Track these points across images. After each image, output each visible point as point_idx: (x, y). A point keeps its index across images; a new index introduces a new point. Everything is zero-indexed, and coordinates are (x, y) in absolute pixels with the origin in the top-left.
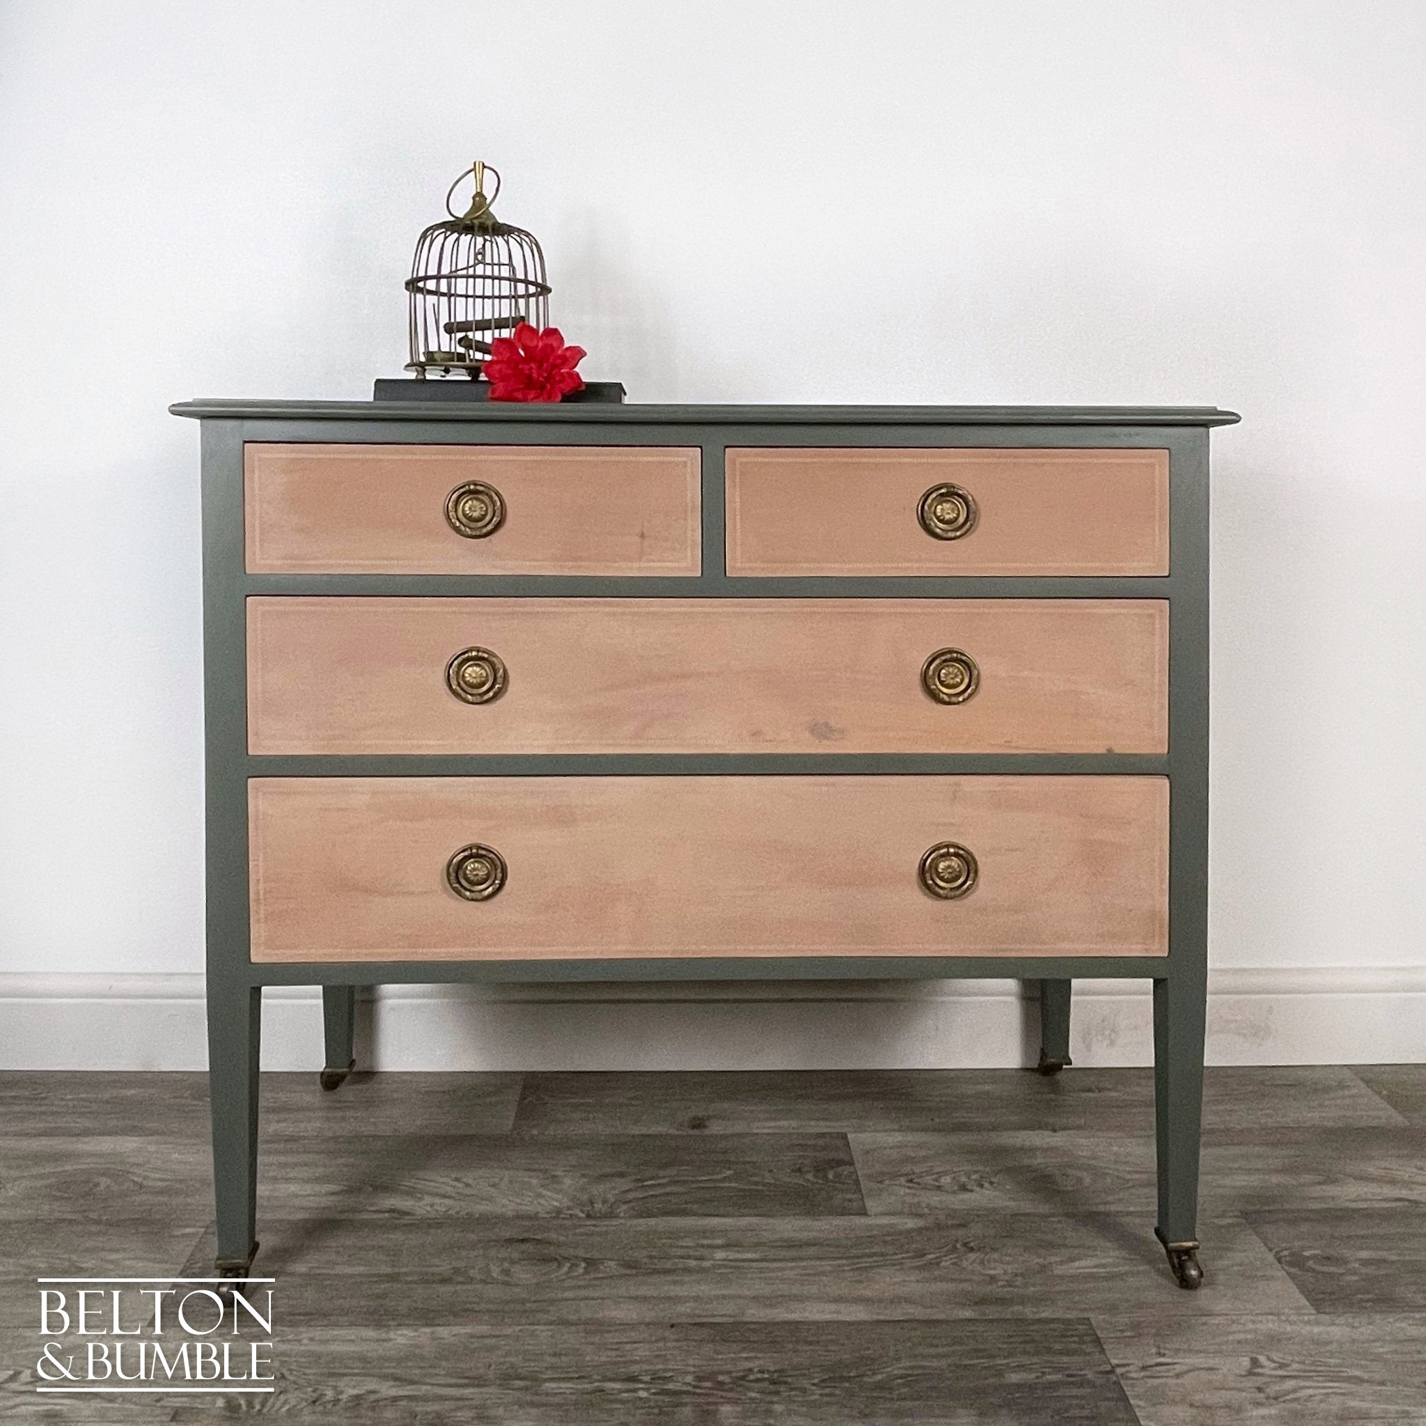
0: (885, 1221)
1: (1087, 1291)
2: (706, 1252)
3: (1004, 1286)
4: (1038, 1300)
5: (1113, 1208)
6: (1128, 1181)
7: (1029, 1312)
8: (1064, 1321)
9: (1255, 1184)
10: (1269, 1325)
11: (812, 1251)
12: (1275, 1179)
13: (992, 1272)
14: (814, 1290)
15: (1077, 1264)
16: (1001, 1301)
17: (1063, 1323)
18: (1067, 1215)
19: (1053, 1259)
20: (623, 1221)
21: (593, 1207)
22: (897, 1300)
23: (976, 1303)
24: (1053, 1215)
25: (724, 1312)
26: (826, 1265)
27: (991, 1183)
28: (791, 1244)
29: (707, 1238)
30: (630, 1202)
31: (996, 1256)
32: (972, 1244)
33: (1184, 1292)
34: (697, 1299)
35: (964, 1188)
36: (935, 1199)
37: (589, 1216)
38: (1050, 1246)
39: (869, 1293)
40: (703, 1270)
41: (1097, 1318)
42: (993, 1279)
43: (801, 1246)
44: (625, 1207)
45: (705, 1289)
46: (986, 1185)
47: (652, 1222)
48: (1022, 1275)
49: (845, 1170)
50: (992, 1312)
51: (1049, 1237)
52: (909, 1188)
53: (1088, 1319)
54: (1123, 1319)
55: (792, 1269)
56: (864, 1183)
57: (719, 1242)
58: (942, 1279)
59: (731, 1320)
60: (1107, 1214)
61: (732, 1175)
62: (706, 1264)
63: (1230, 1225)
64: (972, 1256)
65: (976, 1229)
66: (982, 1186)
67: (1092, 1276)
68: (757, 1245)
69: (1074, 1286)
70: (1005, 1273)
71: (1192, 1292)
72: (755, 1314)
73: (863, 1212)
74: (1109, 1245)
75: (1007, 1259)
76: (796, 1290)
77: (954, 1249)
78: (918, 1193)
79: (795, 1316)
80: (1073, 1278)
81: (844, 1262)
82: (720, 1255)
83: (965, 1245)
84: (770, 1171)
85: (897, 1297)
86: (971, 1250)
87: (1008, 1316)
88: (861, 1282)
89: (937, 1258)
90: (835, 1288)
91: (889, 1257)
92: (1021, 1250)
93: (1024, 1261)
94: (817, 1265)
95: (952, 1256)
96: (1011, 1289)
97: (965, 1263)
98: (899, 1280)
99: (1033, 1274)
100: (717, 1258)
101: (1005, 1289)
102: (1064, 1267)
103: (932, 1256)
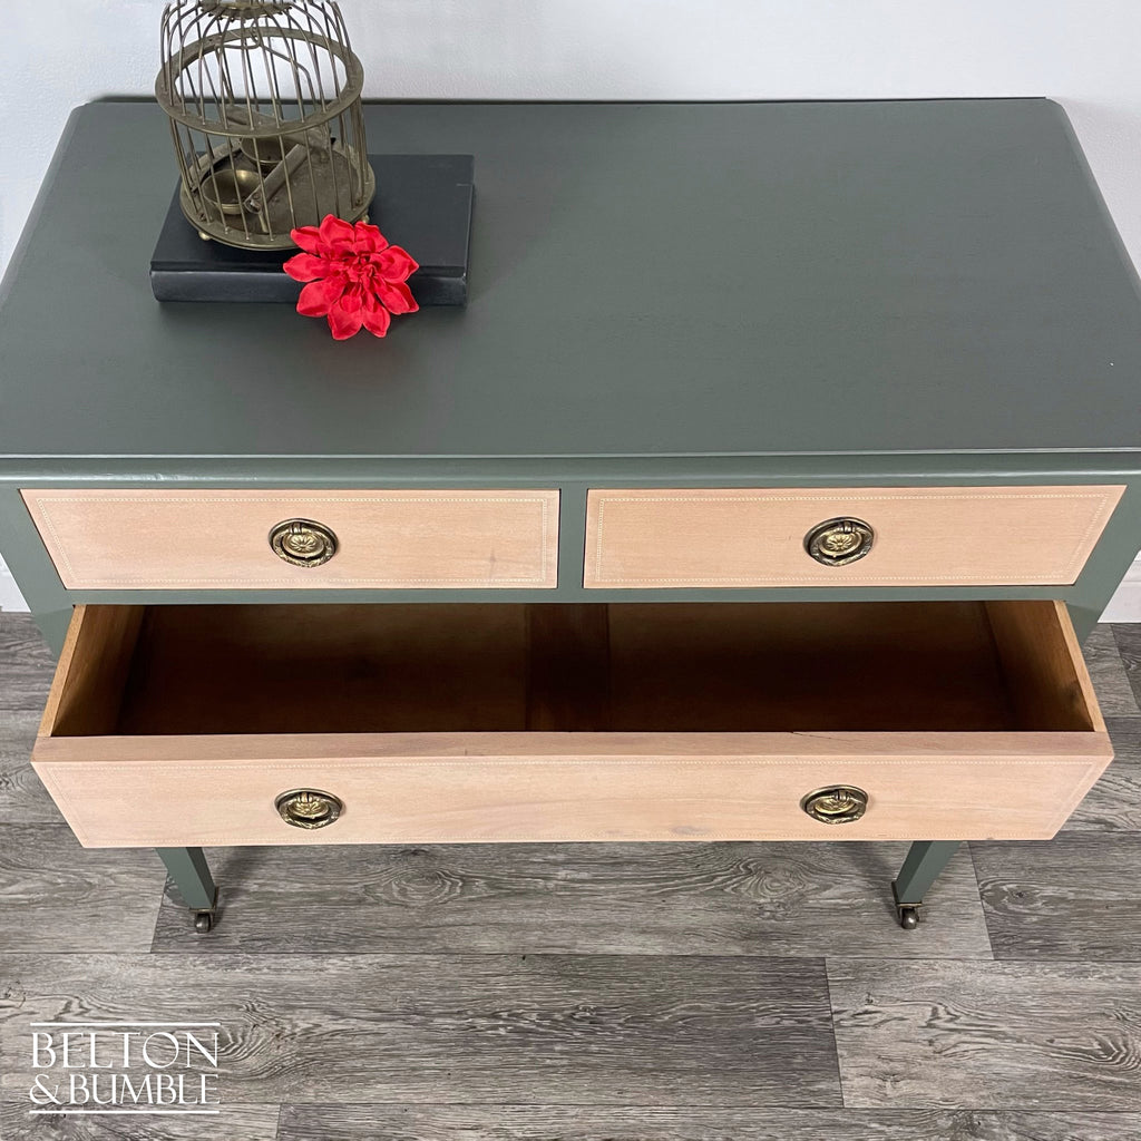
1: (829, 926)
2: (550, 870)
3: (769, 918)
4: (791, 936)
7: (781, 948)
8: (807, 961)
10: (955, 972)
11: (629, 871)
13: (762, 901)
14: (627, 918)
15: (827, 893)
16: (764, 936)
17: (804, 963)
19: (811, 886)
22: (691, 932)
23: (746, 938)
25: (560, 942)
26: (641, 889)
28: (615, 862)
31: (767, 880)
32: (751, 867)
33: (901, 930)
34: (542, 927)
39: (668, 924)
40: (548, 893)
41: (832, 959)
42: (761, 909)
43: (622, 864)
45: (550, 916)
48: (784, 905)
50: (756, 949)
53: (824, 958)
54: (849, 959)
55: (614, 892)
58: (721, 908)
59: (567, 951)
62: (551, 885)
64: (751, 881)
65: (757, 848)
67: (836, 910)
68: (589, 861)
69: (819, 920)
70: (772, 903)
72: (585, 945)
74: (856, 870)
75: (776, 884)
76: (614, 918)
77: (737, 873)
79: (611, 949)
80: (821, 911)
81: (653, 885)
82: (562, 874)
83: (745, 867)
85: (688, 929)
86: (750, 873)
87: (766, 953)
88: (663, 909)
89: (723, 882)
90: (644, 916)
91: (687, 880)
92: (788, 874)
93: (787, 889)
94: (633, 889)
95: (735, 880)
96: (773, 921)
97: (743, 889)
98: (691, 908)
99: (792, 904)
100: (559, 878)
101: (768, 922)
102: (817, 897)
103: (720, 879)
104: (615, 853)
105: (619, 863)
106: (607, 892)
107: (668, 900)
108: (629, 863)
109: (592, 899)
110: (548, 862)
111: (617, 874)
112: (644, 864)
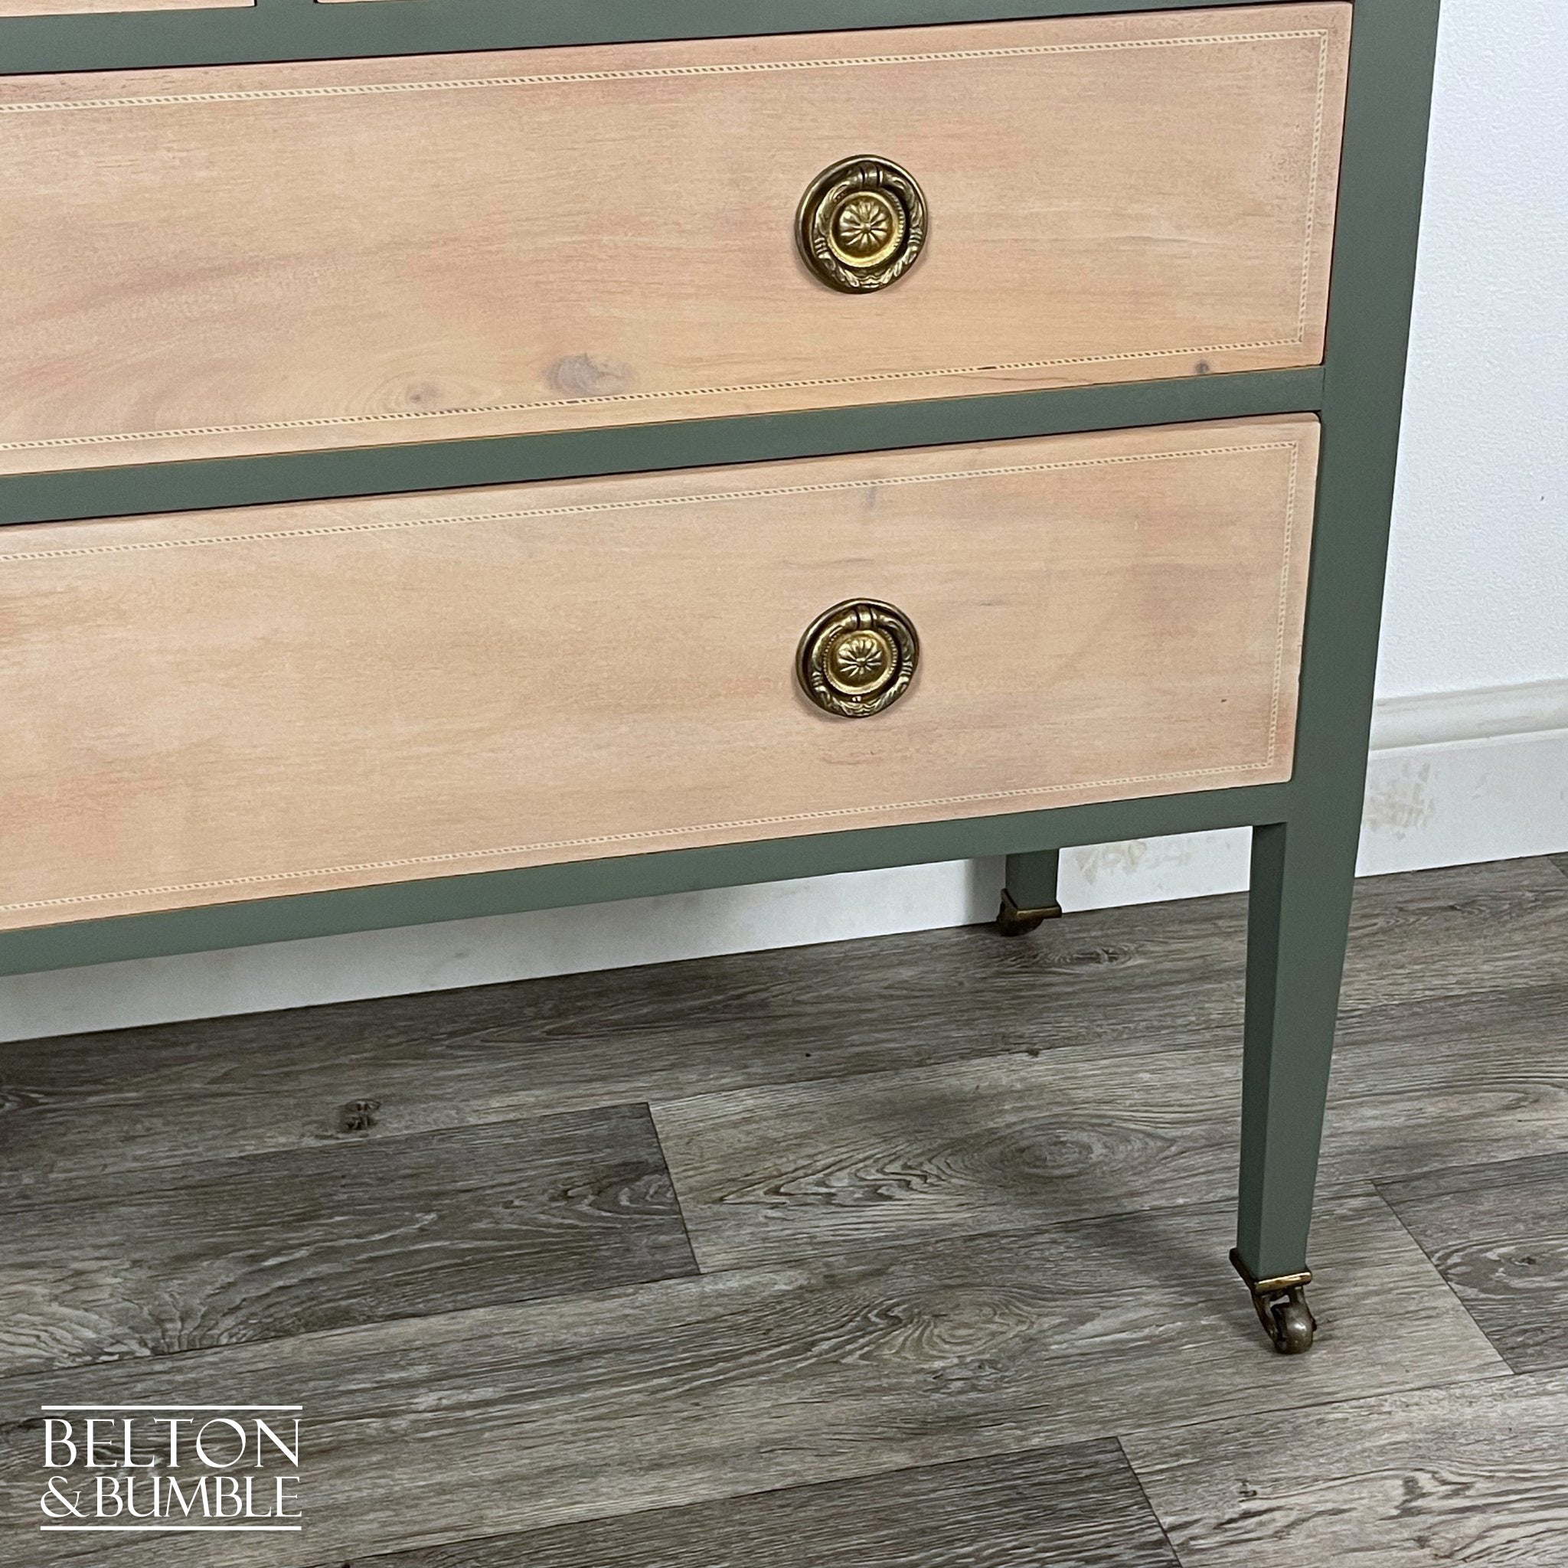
0: (734, 1282)
1: (1110, 1382)
2: (398, 1398)
3: (961, 1392)
4: (1019, 1413)
5: (1146, 1203)
6: (1173, 1141)
7: (1009, 1438)
8: (1075, 1450)
9: (1400, 1121)
10: (1433, 1409)
11: (599, 1367)
12: (1433, 1108)
13: (938, 1364)
14: (611, 1448)
15: (1088, 1328)
16: (960, 1423)
17: (1071, 1455)
18: (1066, 1227)
19: (1047, 1322)
20: (227, 1353)
21: (164, 1331)
22: (769, 1448)
23: (915, 1434)
24: (1040, 1232)
26: (632, 1393)
27: (924, 1177)
28: (562, 1358)
29: (396, 1366)
30: (238, 1308)
31: (942, 1329)
32: (896, 1312)
33: (1283, 1360)
34: (389, 1503)
35: (875, 1195)
36: (823, 1224)
37: (157, 1353)
38: (1039, 1294)
39: (716, 1442)
40: (397, 1438)
41: (1134, 1437)
42: (940, 1379)
43: (579, 1359)
44: (229, 1322)
46: (916, 1182)
47: (287, 1345)
48: (992, 1363)
49: (651, 1183)
50: (945, 1449)
51: (1036, 1279)
52: (774, 1206)
53: (1115, 1438)
54: (1177, 1430)
55: (566, 1409)
56: (690, 1209)
57: (422, 1371)
58: (847, 1392)
59: (460, 1536)
60: (1135, 1217)
61: (434, 1223)
62: (401, 1423)
63: (1359, 1213)
64: (900, 1336)
65: (905, 1279)
66: (907, 1185)
67: (1119, 1351)
68: (495, 1367)
69: (1082, 1375)
70: (962, 1364)
71: (1296, 1359)
73: (692, 1271)
74: (1145, 1280)
75: (963, 1332)
76: (575, 1454)
77: (864, 1329)
78: (791, 1215)
79: (578, 1512)
80: (1085, 1357)
81: (664, 1380)
82: (426, 1399)
83: (884, 1314)
84: (508, 1205)
85: (768, 1442)
86: (896, 1322)
87: (972, 1452)
88: (697, 1419)
89: (834, 1349)
90: (651, 1438)
91: (746, 1360)
92: (987, 1310)
93: (993, 1334)
94: (615, 1395)
95: (861, 1341)
96: (974, 1395)
97: (887, 1353)
98: (768, 1404)
99: (1012, 1358)
100: (421, 1408)
101: (963, 1398)
102: (1067, 1336)
103: (826, 1345)
104: (559, 1343)
105: (570, 1358)
106: (547, 1412)
107: (705, 1401)
108: (595, 1354)
109: (509, 1432)
110: (382, 1386)
111: (572, 1377)
112: (633, 1350)
